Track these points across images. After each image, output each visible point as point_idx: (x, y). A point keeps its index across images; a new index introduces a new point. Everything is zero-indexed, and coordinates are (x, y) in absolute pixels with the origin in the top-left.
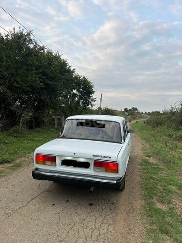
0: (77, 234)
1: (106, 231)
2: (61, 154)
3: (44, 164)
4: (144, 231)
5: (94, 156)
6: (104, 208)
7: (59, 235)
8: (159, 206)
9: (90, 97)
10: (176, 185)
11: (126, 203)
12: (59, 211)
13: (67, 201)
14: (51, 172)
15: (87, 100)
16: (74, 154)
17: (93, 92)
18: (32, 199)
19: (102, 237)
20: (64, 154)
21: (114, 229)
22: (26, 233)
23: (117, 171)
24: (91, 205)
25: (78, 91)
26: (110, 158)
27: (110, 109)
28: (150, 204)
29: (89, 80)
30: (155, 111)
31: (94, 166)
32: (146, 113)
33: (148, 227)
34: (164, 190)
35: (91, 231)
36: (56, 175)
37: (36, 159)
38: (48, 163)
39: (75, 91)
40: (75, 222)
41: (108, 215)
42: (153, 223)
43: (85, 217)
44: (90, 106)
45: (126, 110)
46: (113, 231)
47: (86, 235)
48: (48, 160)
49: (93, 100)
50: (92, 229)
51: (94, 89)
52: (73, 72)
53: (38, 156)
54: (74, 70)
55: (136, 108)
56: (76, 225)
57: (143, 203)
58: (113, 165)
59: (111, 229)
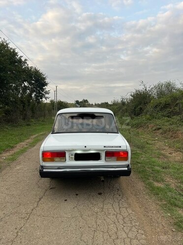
0: (105, 222)
1: (127, 214)
2: (70, 148)
3: (52, 160)
4: (158, 207)
5: (105, 147)
6: (113, 195)
7: (90, 226)
8: (156, 184)
9: (43, 90)
10: (159, 166)
11: (129, 188)
12: (75, 205)
13: (77, 195)
14: (59, 168)
15: (40, 93)
16: (85, 147)
17: (46, 84)
18: (40, 199)
19: (127, 219)
20: (74, 148)
21: (133, 211)
22: (57, 231)
23: (126, 159)
24: (100, 194)
25: (30, 83)
26: (120, 147)
27: (62, 102)
28: (150, 184)
29: (41, 71)
30: (104, 102)
31: (106, 156)
32: (95, 104)
33: (160, 203)
34: (153, 171)
35: (114, 217)
36: (68, 170)
37: (43, 156)
38: (57, 159)
39: (26, 84)
40: (96, 212)
41: (120, 200)
42: (161, 199)
43: (102, 206)
44: (44, 99)
45: (77, 102)
46: (133, 213)
47: (113, 220)
48: (57, 156)
49: (47, 93)
50: (114, 214)
51: (47, 81)
52: (25, 62)
53: (45, 154)
54: (26, 60)
55: (87, 100)
56: (99, 213)
57: (143, 184)
58: (124, 153)
59: (130, 211)
